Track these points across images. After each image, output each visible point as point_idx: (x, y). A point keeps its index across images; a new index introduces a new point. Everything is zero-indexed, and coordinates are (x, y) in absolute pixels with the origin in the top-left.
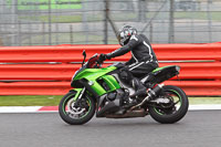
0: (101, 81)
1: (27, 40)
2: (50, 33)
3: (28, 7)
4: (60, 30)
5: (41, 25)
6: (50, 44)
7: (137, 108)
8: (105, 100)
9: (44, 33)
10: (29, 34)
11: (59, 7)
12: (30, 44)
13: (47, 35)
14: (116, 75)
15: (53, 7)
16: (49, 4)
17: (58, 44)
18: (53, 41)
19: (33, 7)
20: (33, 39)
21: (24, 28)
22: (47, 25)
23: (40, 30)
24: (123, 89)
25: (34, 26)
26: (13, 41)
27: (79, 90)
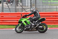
0: (25, 22)
1: (45, 10)
2: (51, 8)
3: (45, 2)
4: (54, 8)
5: (49, 6)
6: (51, 11)
7: (34, 29)
8: (26, 27)
9: (49, 8)
10: (46, 9)
11: (53, 1)
12: (46, 11)
13: (50, 9)
14: (29, 20)
15: (52, 2)
16: (51, 1)
17: (53, 11)
18: (52, 11)
19: (46, 2)
20: (47, 10)
21: (44, 7)
22: (50, 6)
23: (48, 8)
24: (31, 24)
25: (47, 6)
26: (41, 10)
27: (20, 24)
